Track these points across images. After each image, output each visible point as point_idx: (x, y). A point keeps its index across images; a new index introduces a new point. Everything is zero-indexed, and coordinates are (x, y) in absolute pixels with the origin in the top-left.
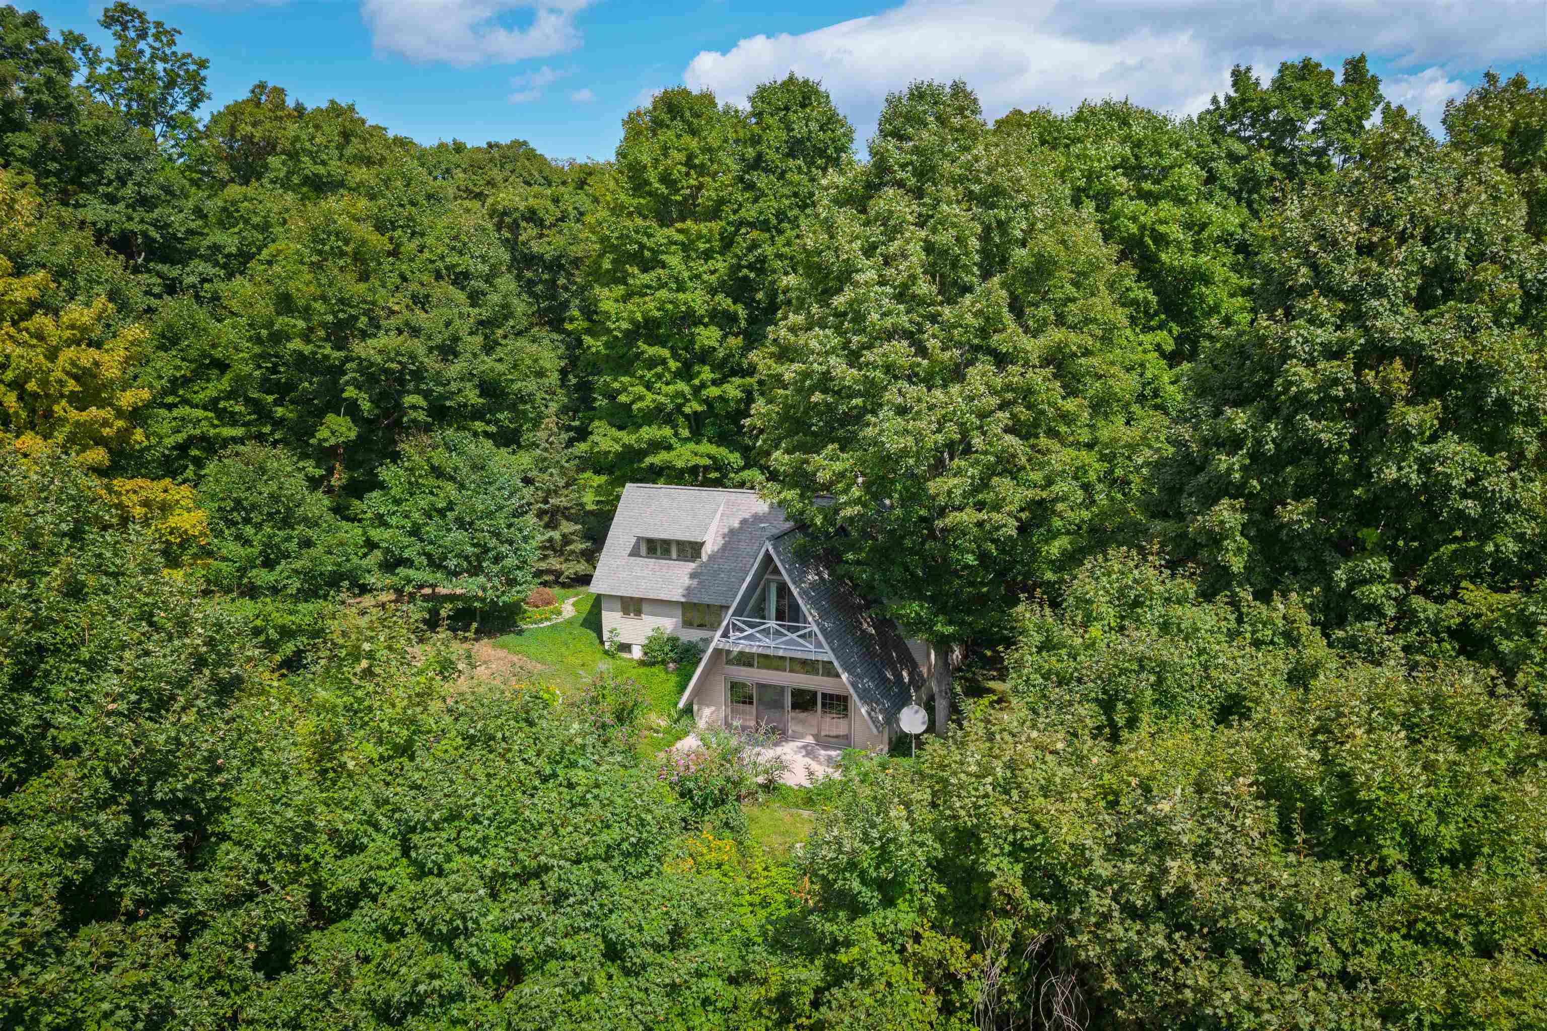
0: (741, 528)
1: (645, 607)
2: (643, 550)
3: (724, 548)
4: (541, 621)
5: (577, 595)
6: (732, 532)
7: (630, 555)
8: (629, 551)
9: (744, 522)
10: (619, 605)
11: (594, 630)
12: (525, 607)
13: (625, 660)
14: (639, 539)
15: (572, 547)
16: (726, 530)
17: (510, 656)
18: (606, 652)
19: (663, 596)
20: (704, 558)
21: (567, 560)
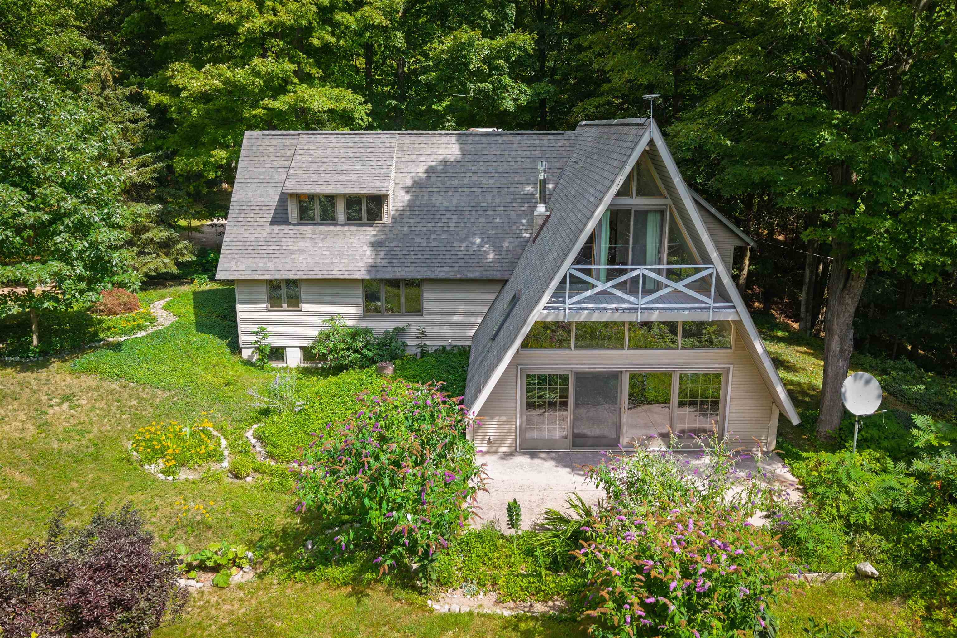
0: (429, 178)
1: (304, 293)
2: (293, 212)
3: (411, 205)
4: (132, 331)
5: (162, 297)
6: (417, 184)
7: (274, 222)
8: (269, 218)
9: (430, 170)
10: (263, 293)
11: (222, 336)
12: (97, 317)
13: (279, 370)
14: (284, 198)
15: (149, 235)
16: (409, 183)
17: (106, 384)
18: (248, 363)
19: (337, 273)
20: (387, 220)
21: (141, 253)
